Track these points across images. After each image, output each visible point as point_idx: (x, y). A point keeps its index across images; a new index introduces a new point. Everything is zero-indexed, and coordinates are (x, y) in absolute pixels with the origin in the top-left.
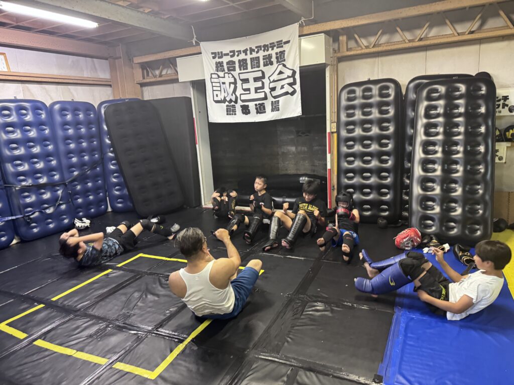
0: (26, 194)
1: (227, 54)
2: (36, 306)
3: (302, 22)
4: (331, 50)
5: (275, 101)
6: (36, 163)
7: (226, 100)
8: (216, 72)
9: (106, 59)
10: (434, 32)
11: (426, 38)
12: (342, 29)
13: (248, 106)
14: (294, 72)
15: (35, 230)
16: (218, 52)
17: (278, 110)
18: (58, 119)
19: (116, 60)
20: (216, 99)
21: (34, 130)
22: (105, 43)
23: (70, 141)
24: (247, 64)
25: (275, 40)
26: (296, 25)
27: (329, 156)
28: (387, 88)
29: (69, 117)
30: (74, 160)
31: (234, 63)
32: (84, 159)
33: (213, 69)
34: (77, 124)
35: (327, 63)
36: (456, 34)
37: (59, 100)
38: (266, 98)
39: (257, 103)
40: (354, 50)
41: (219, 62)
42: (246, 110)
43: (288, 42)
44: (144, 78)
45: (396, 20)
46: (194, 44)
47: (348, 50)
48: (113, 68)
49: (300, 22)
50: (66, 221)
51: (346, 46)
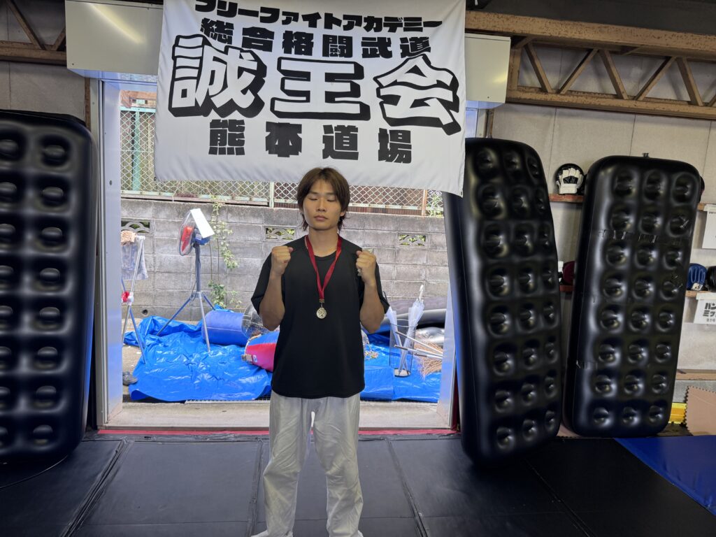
5: (395, 132)
7: (215, 107)
13: (296, 129)
14: (455, 83)
17: (407, 160)
24: (310, 44)
25: (400, 15)
31: (269, 34)
38: (363, 116)
40: (530, 92)
41: (219, 22)
43: (436, 24)
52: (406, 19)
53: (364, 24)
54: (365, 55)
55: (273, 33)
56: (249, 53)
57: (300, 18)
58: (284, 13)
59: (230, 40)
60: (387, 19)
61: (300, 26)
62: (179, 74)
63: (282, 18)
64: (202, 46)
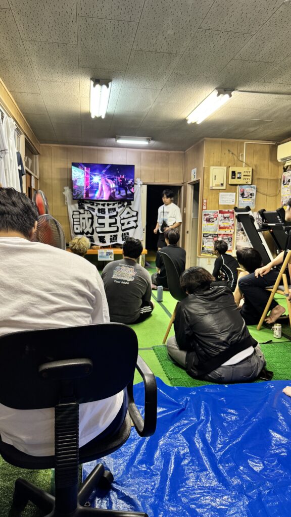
62: (75, 223)
64: (79, 215)
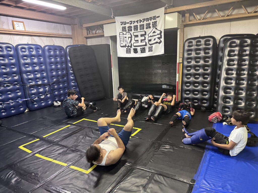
0: (32, 89)
1: (128, 23)
2: (36, 139)
3: (166, 6)
4: (181, 21)
5: (151, 47)
6: (37, 74)
7: (127, 46)
8: (122, 32)
9: (70, 25)
10: (235, 12)
11: (231, 15)
12: (187, 10)
13: (137, 49)
14: (161, 32)
15: (36, 106)
16: (124, 22)
17: (152, 51)
18: (47, 53)
19: (75, 26)
20: (121, 45)
21: (36, 59)
22: (70, 17)
23: (52, 64)
24: (138, 28)
25: (152, 16)
26: (163, 8)
27: (177, 75)
28: (209, 41)
29: (52, 53)
30: (54, 73)
31: (131, 27)
32: (59, 73)
33: (120, 30)
34: (55, 56)
35: (179, 27)
36: (247, 13)
37: (48, 45)
38: (146, 45)
39: (142, 47)
40: (193, 21)
41: (124, 27)
42: (136, 51)
43: (159, 17)
44: (87, 35)
45: (215, 6)
46: (112, 18)
47: (189, 21)
48: (73, 29)
49: (165, 7)
50: (50, 102)
51: (188, 19)
52: (153, 17)
53: (146, 20)
54: (146, 28)
55: (132, 27)
56: (129, 33)
57: (136, 22)
58: (133, 21)
59: (126, 31)
60: (150, 18)
61: (136, 24)
63: (133, 23)
